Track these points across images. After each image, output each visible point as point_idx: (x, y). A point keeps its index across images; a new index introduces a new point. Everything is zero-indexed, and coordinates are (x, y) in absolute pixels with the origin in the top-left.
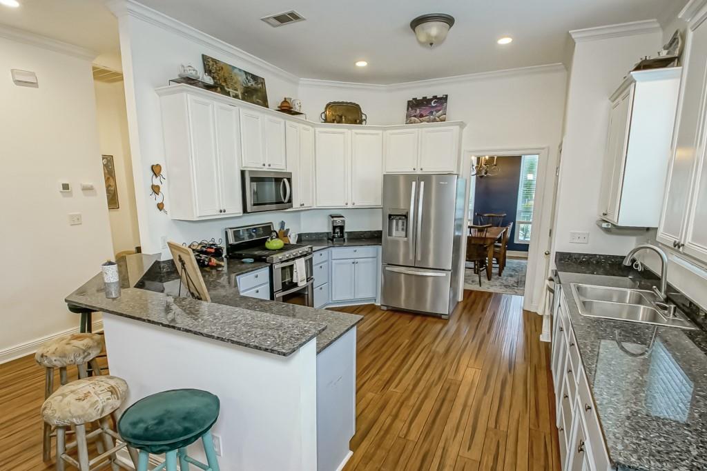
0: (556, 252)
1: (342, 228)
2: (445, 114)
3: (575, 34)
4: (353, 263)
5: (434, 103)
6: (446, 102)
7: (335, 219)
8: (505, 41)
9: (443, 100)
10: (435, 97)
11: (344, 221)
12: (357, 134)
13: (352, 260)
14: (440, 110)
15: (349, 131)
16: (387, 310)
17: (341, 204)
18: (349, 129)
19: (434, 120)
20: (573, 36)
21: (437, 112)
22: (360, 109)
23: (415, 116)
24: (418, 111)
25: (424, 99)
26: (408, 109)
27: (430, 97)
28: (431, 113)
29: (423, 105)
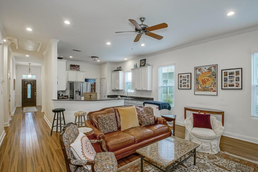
0: (107, 95)
3: (107, 62)
9: (79, 66)
10: (77, 65)
14: (78, 68)
19: (77, 70)
24: (73, 67)
25: (74, 65)
26: (70, 66)
27: (75, 65)
28: (76, 68)
29: (74, 66)
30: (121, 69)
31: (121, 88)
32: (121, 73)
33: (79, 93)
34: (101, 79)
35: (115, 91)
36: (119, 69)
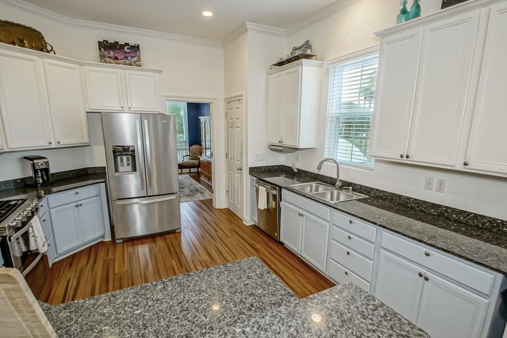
0: (250, 168)
1: (46, 170)
2: (140, 61)
3: (249, 25)
4: (77, 206)
5: (128, 49)
6: (139, 50)
7: (35, 161)
8: (207, 14)
9: (136, 48)
10: (127, 44)
11: (47, 163)
12: (50, 64)
13: (75, 204)
14: (134, 57)
15: (40, 60)
16: (123, 242)
17: (44, 144)
18: (40, 57)
19: (131, 64)
20: (248, 26)
21: (132, 58)
22: (43, 38)
23: (109, 57)
24: (112, 54)
25: (116, 43)
26: (100, 49)
27: (122, 42)
28: (126, 58)
29: (116, 49)
30: (309, 52)
31: (305, 140)
32: (308, 69)
33: (130, 162)
34: (229, 101)
35: (281, 151)
36: (301, 54)
